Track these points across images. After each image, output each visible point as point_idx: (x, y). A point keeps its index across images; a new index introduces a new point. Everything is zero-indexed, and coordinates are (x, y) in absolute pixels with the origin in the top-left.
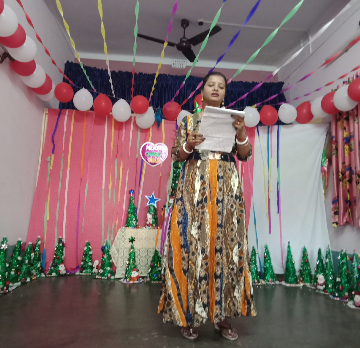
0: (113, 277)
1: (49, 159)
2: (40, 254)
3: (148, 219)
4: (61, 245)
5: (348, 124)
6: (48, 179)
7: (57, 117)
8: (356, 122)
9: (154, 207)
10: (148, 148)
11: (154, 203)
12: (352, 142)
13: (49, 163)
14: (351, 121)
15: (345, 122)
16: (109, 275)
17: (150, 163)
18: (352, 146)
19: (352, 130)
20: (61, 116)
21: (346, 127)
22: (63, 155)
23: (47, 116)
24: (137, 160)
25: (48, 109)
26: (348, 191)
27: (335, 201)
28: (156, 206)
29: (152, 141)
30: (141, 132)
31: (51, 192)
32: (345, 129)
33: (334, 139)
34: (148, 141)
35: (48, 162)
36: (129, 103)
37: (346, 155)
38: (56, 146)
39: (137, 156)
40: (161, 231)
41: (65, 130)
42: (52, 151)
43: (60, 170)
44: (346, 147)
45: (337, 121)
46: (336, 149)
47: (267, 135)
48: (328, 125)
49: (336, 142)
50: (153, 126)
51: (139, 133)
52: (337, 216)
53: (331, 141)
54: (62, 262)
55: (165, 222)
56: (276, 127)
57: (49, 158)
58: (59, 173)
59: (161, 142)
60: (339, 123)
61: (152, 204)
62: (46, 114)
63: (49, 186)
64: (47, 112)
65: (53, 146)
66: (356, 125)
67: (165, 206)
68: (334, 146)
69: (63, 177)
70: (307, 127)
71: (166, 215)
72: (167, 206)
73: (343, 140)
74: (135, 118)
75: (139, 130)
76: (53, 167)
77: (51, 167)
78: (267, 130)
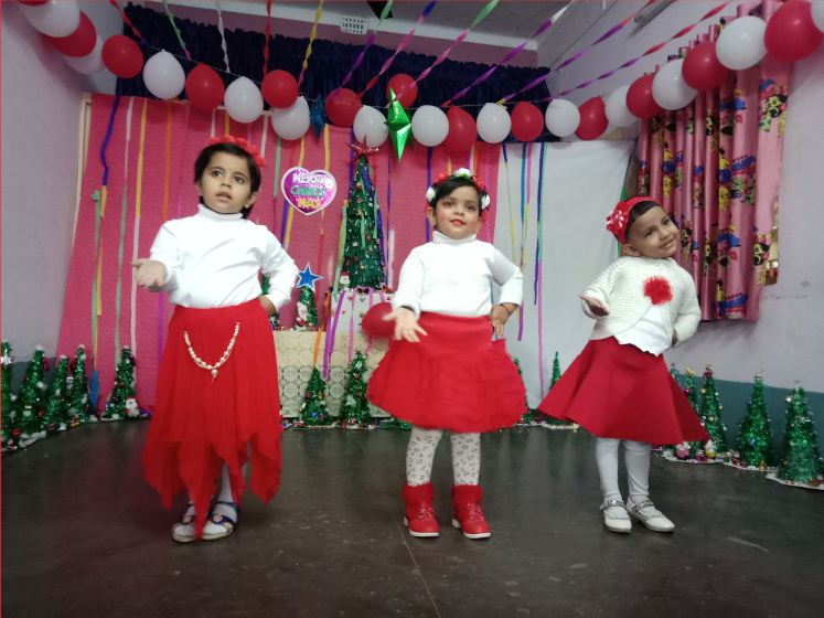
1: (96, 195)
2: (84, 379)
3: (300, 313)
4: (128, 362)
5: (674, 137)
6: (97, 235)
7: (109, 112)
8: (690, 130)
9: (310, 290)
10: (296, 178)
11: (311, 284)
12: (679, 169)
13: (97, 204)
14: (680, 131)
15: (667, 133)
17: (301, 209)
18: (679, 178)
19: (680, 148)
20: (119, 111)
21: (669, 143)
22: (126, 188)
23: (89, 109)
24: (275, 201)
25: (90, 94)
28: (313, 289)
29: (304, 166)
30: (283, 146)
31: (104, 262)
32: (666, 146)
33: (644, 167)
34: (297, 165)
35: (95, 201)
36: (259, 86)
37: (666, 194)
38: (110, 171)
39: (275, 195)
40: (324, 334)
41: (128, 137)
42: (101, 180)
43: (120, 219)
44: (667, 180)
45: (651, 132)
46: (648, 185)
47: (521, 160)
48: (633, 142)
49: (649, 172)
50: (306, 135)
51: (279, 149)
53: (638, 171)
54: (132, 394)
55: (333, 319)
56: (539, 145)
57: (97, 192)
58: (119, 225)
59: (323, 168)
60: (656, 136)
61: (307, 285)
62: (87, 104)
63: (99, 250)
64: (89, 101)
65: (103, 169)
66: (690, 137)
67: (331, 289)
68: (643, 181)
69: (126, 231)
70: (596, 147)
71: (334, 306)
72: (336, 288)
73: (662, 168)
74: (270, 118)
75: (279, 141)
76: (106, 213)
77: (100, 212)
78: (521, 152)
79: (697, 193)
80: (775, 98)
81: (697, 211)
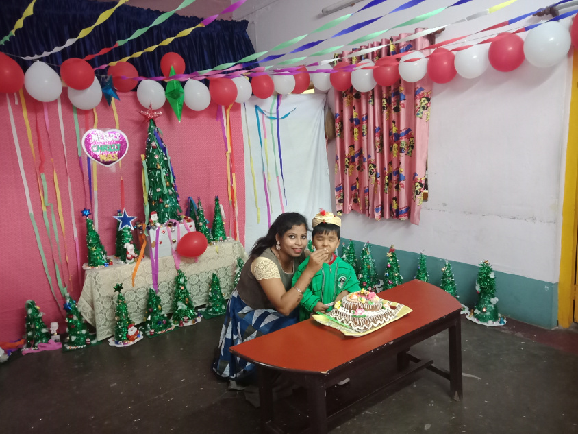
0: (94, 342)
3: (129, 251)
5: (359, 103)
10: (94, 138)
11: (129, 224)
12: (364, 125)
16: (88, 340)
17: (103, 162)
18: (364, 131)
19: (364, 112)
21: (356, 107)
24: (80, 160)
26: (357, 179)
27: (340, 188)
28: (132, 228)
29: (98, 127)
30: (79, 114)
32: (354, 108)
33: (338, 118)
34: (92, 127)
37: (356, 139)
39: (80, 155)
40: (149, 261)
44: (356, 130)
45: (342, 95)
46: (342, 129)
49: (341, 121)
51: (76, 116)
52: (342, 204)
59: (114, 127)
60: (346, 100)
61: (127, 226)
66: (371, 107)
68: (338, 126)
71: (153, 239)
73: (351, 121)
75: (76, 111)
79: (377, 144)
80: (424, 99)
81: (378, 155)
